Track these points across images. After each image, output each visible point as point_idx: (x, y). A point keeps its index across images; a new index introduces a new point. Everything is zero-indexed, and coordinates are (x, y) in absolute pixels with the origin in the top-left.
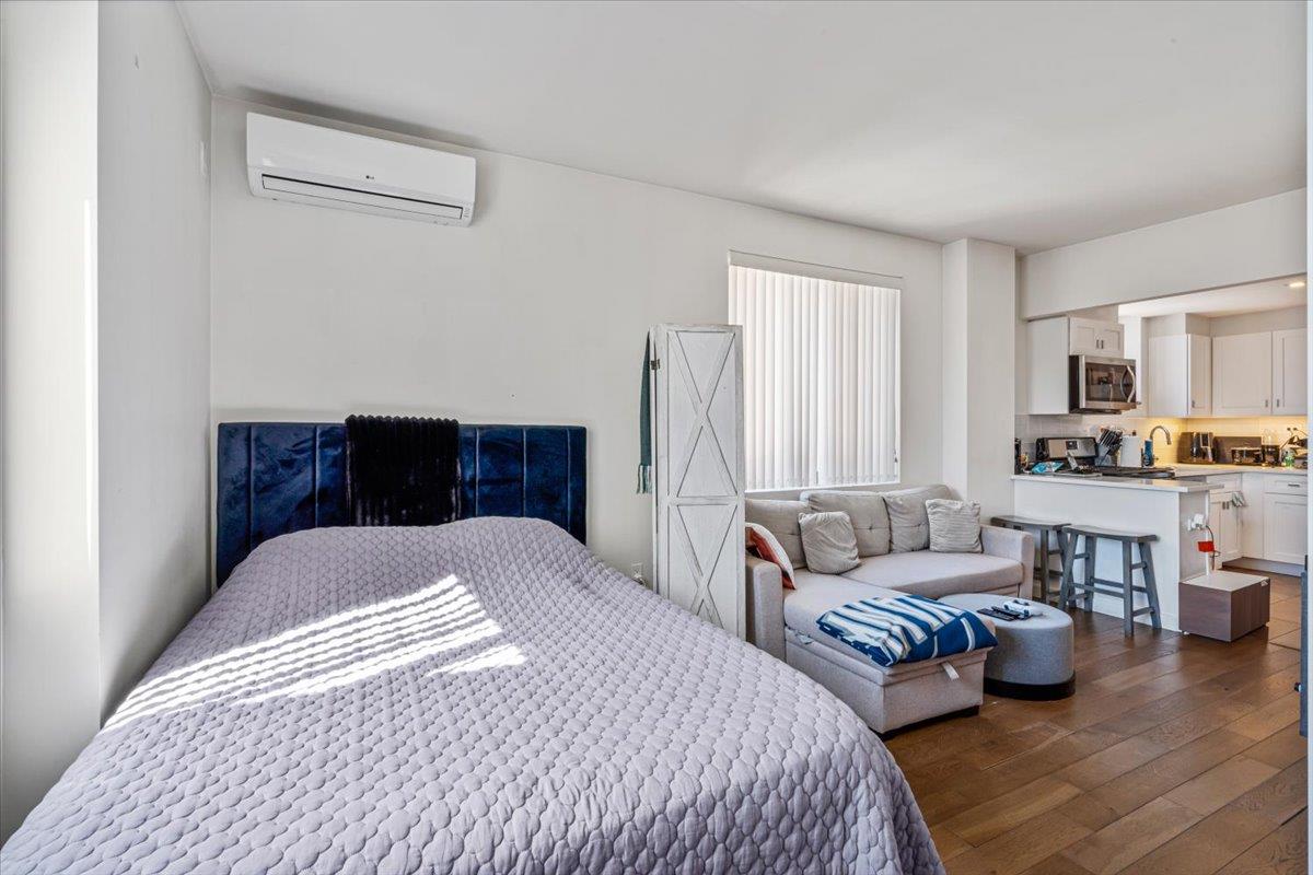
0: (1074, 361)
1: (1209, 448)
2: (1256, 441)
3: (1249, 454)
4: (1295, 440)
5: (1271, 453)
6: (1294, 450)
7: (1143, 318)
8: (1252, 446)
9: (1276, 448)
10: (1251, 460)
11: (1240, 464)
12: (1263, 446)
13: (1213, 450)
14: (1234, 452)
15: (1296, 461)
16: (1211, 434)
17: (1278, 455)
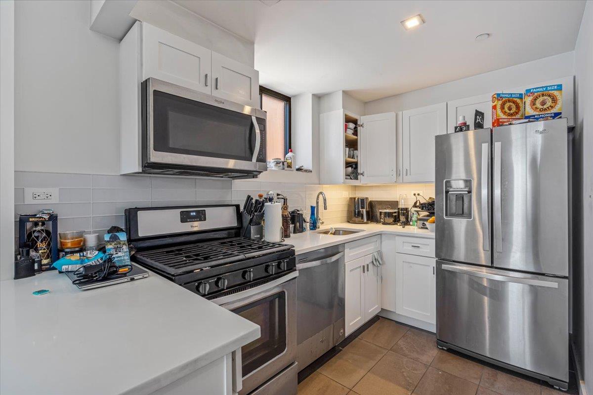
0: (144, 86)
1: (364, 210)
2: (394, 204)
3: (389, 215)
4: (418, 204)
5: (404, 214)
6: (417, 212)
7: (314, 95)
8: (392, 209)
9: (406, 209)
10: (391, 220)
11: (384, 223)
12: (399, 209)
13: (368, 213)
14: (381, 212)
15: (419, 222)
16: (367, 198)
17: (408, 216)
